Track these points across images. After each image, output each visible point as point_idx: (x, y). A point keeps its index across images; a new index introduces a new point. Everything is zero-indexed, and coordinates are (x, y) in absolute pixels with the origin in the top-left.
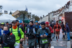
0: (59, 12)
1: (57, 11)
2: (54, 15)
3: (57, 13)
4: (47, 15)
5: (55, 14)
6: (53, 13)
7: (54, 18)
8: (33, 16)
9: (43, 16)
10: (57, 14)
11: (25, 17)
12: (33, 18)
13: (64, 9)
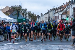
0: (61, 9)
1: (60, 8)
2: (55, 13)
3: (59, 10)
4: (46, 14)
5: (57, 11)
6: (54, 11)
7: (56, 17)
8: (29, 13)
9: (41, 14)
10: (60, 12)
11: (19, 14)
12: (29, 16)
13: (69, 5)
